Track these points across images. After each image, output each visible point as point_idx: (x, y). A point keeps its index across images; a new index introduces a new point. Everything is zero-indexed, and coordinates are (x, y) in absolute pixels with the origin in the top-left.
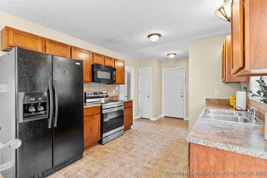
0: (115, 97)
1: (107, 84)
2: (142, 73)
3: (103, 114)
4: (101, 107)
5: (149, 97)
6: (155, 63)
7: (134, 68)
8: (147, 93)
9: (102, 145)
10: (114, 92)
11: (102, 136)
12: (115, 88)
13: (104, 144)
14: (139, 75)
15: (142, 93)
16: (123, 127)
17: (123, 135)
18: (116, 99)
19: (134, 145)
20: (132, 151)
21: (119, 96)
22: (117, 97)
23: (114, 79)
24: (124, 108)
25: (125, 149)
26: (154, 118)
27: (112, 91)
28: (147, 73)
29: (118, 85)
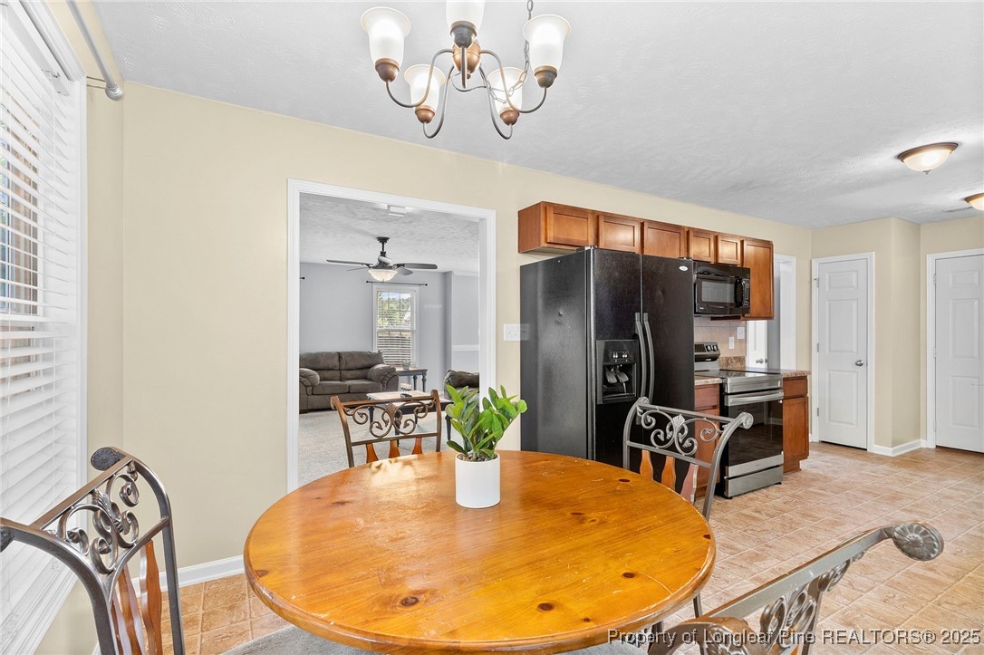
0: (734, 361)
1: (713, 319)
2: (830, 277)
3: (727, 407)
4: (722, 387)
5: (861, 365)
6: (894, 238)
7: (794, 260)
8: (855, 350)
9: (727, 498)
10: (732, 346)
11: (723, 471)
12: (733, 332)
13: (731, 498)
14: (814, 283)
15: (830, 350)
16: (778, 459)
17: (780, 483)
18: (738, 366)
19: (767, 546)
20: (763, 566)
21: (747, 358)
22: (741, 360)
23: (745, 303)
24: (785, 398)
25: (732, 554)
26: (891, 449)
27: (728, 342)
28: (854, 276)
29: (744, 322)
